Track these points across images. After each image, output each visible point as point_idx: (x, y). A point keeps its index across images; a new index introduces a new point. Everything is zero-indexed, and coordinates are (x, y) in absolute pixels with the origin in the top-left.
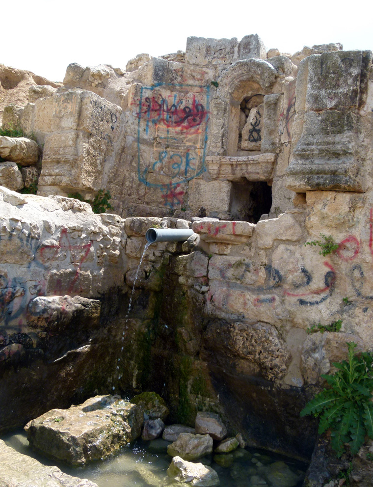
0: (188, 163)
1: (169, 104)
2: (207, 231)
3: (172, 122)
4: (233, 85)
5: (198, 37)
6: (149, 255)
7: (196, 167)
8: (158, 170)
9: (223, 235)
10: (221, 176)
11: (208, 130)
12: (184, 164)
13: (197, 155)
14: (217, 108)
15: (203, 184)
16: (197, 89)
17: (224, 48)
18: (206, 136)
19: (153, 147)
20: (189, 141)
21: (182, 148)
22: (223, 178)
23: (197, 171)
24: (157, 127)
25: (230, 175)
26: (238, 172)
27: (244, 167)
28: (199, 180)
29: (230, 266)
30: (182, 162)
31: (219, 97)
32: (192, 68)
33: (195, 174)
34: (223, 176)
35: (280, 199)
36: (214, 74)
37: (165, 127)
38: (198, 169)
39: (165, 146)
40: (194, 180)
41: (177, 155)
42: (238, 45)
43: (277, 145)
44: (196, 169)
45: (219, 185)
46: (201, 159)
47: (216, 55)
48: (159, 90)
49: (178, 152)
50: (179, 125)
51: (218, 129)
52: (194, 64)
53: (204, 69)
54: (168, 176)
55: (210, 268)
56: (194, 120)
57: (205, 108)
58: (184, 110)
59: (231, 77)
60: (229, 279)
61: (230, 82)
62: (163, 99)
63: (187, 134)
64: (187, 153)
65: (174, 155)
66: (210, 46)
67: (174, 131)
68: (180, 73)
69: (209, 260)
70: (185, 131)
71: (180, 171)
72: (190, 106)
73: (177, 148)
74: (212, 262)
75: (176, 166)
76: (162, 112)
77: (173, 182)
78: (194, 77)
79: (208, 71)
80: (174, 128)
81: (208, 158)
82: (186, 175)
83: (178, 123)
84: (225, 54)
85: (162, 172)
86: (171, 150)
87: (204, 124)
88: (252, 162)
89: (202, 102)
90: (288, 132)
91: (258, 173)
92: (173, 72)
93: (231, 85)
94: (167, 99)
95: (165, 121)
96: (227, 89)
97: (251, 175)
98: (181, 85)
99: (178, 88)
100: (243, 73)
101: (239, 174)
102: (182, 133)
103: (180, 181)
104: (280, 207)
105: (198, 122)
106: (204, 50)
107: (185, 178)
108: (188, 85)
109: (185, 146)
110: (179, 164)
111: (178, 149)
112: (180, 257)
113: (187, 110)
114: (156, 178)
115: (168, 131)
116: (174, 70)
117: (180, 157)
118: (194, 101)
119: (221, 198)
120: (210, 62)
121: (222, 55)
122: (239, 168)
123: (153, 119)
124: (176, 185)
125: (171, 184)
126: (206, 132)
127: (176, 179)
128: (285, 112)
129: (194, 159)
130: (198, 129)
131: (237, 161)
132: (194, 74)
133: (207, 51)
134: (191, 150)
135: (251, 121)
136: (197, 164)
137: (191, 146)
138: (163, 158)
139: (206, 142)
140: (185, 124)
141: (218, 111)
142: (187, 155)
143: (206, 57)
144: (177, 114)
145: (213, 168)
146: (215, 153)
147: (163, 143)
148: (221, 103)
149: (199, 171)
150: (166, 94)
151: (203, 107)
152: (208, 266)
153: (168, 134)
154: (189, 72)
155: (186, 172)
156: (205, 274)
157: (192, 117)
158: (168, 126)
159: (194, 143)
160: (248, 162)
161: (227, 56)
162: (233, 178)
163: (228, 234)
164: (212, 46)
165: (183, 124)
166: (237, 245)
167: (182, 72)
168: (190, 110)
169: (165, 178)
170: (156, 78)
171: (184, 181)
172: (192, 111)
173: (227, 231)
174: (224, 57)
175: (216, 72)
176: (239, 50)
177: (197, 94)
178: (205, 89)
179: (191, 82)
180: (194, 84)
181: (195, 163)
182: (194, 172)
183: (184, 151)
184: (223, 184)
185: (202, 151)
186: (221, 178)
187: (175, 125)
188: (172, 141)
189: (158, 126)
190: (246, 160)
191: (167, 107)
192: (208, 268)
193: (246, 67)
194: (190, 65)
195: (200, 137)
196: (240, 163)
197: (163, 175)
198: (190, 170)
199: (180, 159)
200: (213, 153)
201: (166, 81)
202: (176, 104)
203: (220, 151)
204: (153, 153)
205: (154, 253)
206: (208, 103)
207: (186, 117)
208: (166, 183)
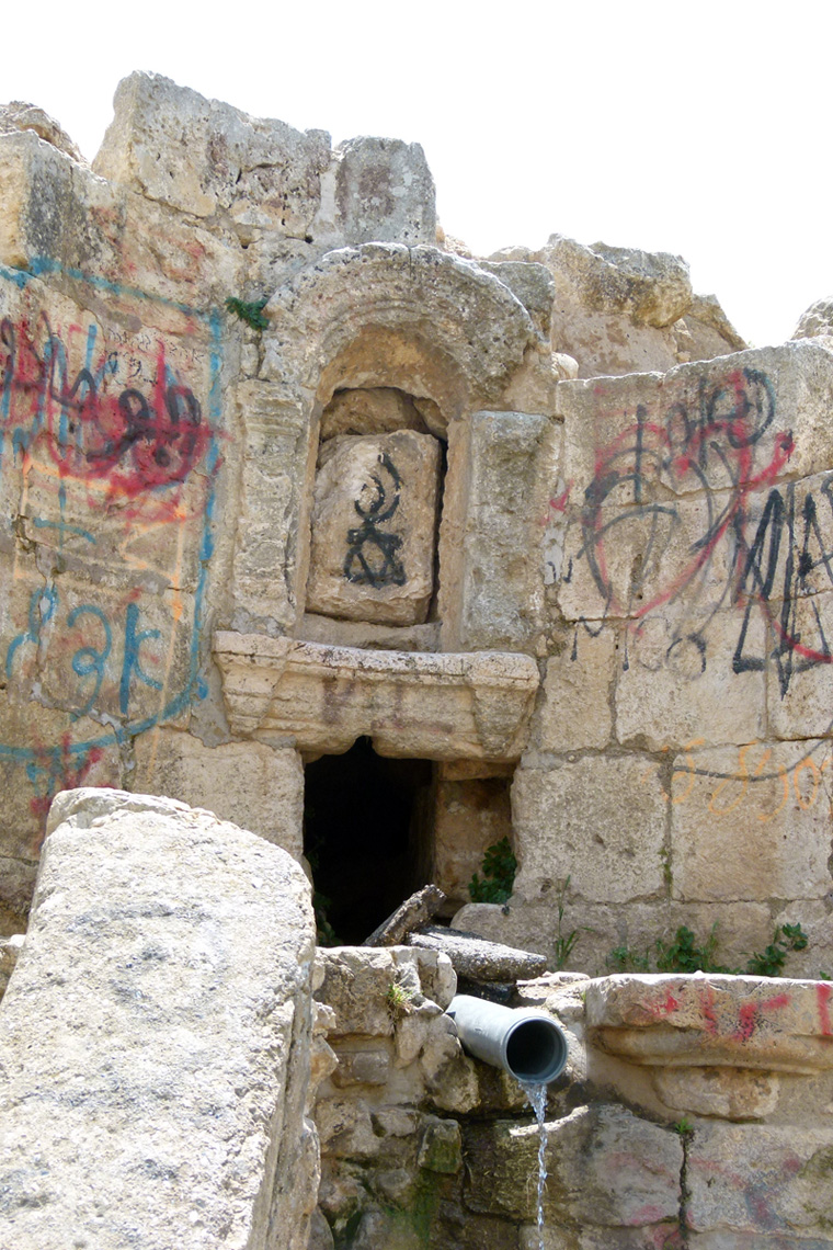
0: (131, 656)
1: (71, 367)
2: (702, 1023)
3: (79, 452)
4: (337, 339)
5: (180, 83)
6: (350, 1131)
7: (162, 674)
8: (22, 677)
9: (777, 1037)
10: (273, 723)
11: (217, 513)
12: (117, 656)
13: (169, 620)
14: (267, 422)
15: (192, 756)
16: (172, 318)
17: (278, 165)
18: (208, 538)
19: (12, 562)
20: (139, 549)
21: (114, 582)
22: (276, 734)
23: (169, 695)
24: (28, 468)
25: (312, 725)
26: (354, 713)
27: (384, 695)
28: (176, 736)
29: (793, 1167)
30: (109, 644)
31: (277, 375)
32: (155, 218)
33: (162, 707)
34: (282, 724)
35: (570, 846)
36: (239, 265)
37: (54, 469)
38: (173, 684)
39: (51, 564)
40: (156, 731)
41: (93, 610)
42: (335, 167)
43: (539, 623)
44: (165, 683)
45: (259, 763)
46: (184, 639)
47: (246, 186)
48: (41, 294)
49: (97, 597)
50: (101, 472)
51: (270, 518)
52: (162, 202)
53: (202, 235)
54: (58, 706)
55: (695, 1183)
56: (160, 457)
57: (205, 410)
58: (121, 404)
59: (336, 304)
60: (789, 1225)
61: (328, 322)
62: (51, 335)
63: (131, 514)
64: (131, 606)
65: (81, 608)
66: (222, 139)
67: (83, 496)
68: (112, 230)
69: (684, 1145)
70: (123, 500)
71: (103, 689)
72: (147, 390)
73: (95, 576)
74: (705, 1154)
75: (86, 661)
76: (46, 398)
77: (75, 739)
78: (160, 258)
79: (214, 245)
80: (83, 483)
81: (225, 641)
82: (124, 709)
83: (101, 461)
84: (284, 189)
85: (37, 688)
86: (72, 583)
87: (198, 479)
88: (428, 680)
89: (189, 380)
90: (597, 578)
91: (449, 730)
92: (89, 216)
93: (328, 337)
94: (64, 338)
95: (55, 445)
96: (311, 349)
97: (412, 733)
98: (114, 287)
99: (103, 295)
100: (386, 299)
101: (353, 725)
102: (108, 507)
103: (103, 733)
104: (575, 881)
105: (174, 469)
106: (202, 148)
107: (124, 722)
108: (139, 293)
109: (123, 571)
110: (100, 653)
111: (98, 583)
112: (514, 1132)
113: (135, 406)
114: (14, 716)
115: (62, 493)
116: (95, 212)
117: (105, 620)
118: (162, 369)
119: (270, 824)
120: (224, 211)
121: (273, 194)
122: (359, 699)
123: (18, 426)
124: (83, 754)
125: (66, 748)
126: (208, 520)
127: (85, 723)
128: (577, 496)
129: (156, 634)
130: (175, 502)
131: (362, 668)
132: (162, 247)
133: (213, 157)
134: (149, 592)
135: (356, 495)
136: (170, 661)
137: (146, 575)
138: (42, 621)
139: (205, 565)
140: (126, 469)
141: (271, 434)
142: (131, 613)
143: (207, 181)
144: (95, 418)
145: (248, 687)
146: (264, 620)
147: (44, 549)
148: (289, 405)
149: (176, 694)
150: (62, 313)
151: (194, 406)
152: (683, 1173)
153: (62, 507)
154: (143, 233)
155: (125, 693)
156: (673, 1209)
157: (153, 442)
158: (65, 470)
159: (158, 562)
160: (413, 680)
161: (293, 202)
162: (322, 737)
163: (796, 1036)
164: (230, 142)
165: (116, 469)
166: (807, 1076)
167: (120, 228)
168: (145, 408)
169: (48, 715)
170: (35, 235)
171: (118, 736)
172: (152, 416)
173: (794, 1023)
174: (280, 204)
175: (250, 261)
176: (342, 193)
177: (174, 340)
178: (202, 323)
179: (149, 280)
180: (163, 292)
181: (162, 654)
182: (156, 695)
183: (118, 595)
184: (277, 762)
185: (191, 602)
186: (268, 735)
187: (89, 466)
188: (76, 544)
189: (32, 461)
190: (401, 666)
191: (64, 377)
192: (682, 1181)
193: (404, 275)
194: (149, 204)
195: (183, 539)
196: (371, 676)
197: (39, 702)
198: (139, 683)
199: (104, 633)
200: (257, 623)
201: (66, 254)
202: (93, 372)
203: (285, 616)
204: (11, 593)
205: (374, 1120)
206: (216, 389)
207: (131, 439)
208: (49, 743)
